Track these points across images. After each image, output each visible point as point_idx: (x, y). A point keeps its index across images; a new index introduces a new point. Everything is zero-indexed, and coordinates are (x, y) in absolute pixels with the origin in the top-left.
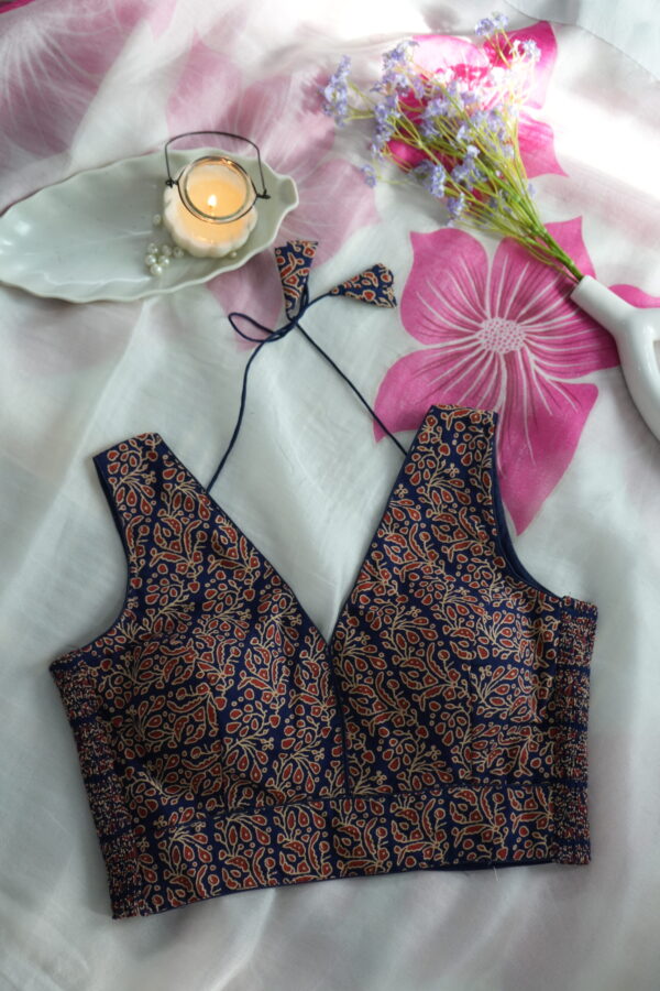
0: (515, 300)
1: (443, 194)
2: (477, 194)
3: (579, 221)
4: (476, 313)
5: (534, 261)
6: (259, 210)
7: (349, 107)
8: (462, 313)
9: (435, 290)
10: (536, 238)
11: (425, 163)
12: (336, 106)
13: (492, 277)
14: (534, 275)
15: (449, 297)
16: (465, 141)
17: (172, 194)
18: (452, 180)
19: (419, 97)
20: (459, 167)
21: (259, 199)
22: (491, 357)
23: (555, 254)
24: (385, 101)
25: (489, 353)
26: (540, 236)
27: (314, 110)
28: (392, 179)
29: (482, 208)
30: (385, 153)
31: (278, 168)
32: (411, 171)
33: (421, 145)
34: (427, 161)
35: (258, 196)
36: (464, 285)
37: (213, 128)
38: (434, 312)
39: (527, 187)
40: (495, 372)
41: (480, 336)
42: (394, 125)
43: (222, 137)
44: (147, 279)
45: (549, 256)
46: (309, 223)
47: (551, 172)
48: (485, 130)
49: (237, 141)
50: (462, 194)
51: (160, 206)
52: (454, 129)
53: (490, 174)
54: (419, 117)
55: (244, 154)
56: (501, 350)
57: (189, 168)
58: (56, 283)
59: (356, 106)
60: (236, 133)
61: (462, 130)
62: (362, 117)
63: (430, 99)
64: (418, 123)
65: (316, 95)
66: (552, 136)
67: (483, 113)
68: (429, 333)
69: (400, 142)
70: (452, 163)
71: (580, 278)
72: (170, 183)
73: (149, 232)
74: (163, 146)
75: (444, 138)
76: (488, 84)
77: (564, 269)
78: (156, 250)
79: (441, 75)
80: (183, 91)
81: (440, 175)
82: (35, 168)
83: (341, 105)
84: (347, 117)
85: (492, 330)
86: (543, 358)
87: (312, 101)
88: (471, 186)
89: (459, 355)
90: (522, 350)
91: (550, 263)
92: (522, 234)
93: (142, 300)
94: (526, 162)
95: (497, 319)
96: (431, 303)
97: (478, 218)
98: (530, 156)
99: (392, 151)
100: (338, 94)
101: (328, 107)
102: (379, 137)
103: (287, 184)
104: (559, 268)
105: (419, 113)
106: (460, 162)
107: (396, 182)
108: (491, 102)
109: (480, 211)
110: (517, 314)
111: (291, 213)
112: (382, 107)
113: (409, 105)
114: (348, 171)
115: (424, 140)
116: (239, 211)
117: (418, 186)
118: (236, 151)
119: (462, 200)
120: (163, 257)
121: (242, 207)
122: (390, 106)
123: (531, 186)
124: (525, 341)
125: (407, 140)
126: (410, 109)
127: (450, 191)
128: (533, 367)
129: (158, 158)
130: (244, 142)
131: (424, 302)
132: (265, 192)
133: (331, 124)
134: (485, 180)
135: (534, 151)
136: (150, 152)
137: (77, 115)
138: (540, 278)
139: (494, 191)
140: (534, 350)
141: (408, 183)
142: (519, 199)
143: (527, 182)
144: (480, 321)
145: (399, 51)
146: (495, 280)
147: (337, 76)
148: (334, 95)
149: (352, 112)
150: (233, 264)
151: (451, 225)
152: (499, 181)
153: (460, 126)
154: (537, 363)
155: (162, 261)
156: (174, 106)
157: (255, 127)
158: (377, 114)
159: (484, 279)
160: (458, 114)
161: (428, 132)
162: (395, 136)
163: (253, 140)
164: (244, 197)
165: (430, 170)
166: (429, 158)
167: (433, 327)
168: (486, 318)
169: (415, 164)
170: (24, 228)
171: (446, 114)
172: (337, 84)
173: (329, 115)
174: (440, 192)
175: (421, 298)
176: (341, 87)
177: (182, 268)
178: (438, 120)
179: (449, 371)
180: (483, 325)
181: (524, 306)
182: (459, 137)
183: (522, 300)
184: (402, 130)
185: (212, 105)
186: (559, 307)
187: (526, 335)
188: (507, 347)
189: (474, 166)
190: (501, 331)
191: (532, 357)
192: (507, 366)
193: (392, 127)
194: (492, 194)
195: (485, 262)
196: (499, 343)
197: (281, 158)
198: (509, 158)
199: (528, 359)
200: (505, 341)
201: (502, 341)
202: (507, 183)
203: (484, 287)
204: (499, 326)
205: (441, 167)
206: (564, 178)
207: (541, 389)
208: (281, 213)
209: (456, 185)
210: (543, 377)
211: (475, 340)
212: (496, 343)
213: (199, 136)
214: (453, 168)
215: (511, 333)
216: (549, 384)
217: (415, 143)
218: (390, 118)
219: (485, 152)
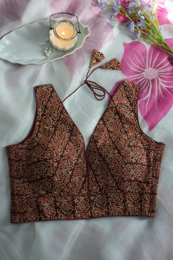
0: (155, 62)
1: (134, 31)
2: (144, 30)
4: (143, 66)
5: (161, 51)
6: (78, 36)
7: (105, 5)
8: (139, 66)
9: (131, 60)
10: (162, 44)
11: (128, 21)
12: (101, 5)
13: (148, 56)
14: (161, 55)
15: (135, 62)
16: (141, 14)
17: (52, 32)
18: (136, 26)
19: (127, 1)
20: (139, 22)
21: (78, 33)
22: (147, 80)
23: (168, 49)
24: (116, 3)
25: (147, 79)
26: (163, 43)
27: (95, 6)
28: (118, 26)
29: (146, 35)
30: (116, 19)
31: (84, 23)
32: (124, 24)
33: (127, 16)
34: (129, 21)
35: (77, 32)
36: (140, 58)
37: (64, 12)
38: (130, 66)
39: (159, 28)
40: (148, 85)
41: (144, 74)
43: (67, 14)
44: (45, 57)
45: (166, 49)
46: (93, 40)
47: (167, 23)
48: (147, 11)
49: (72, 16)
50: (140, 31)
51: (48, 35)
52: (137, 11)
53: (148, 24)
54: (127, 7)
55: (73, 19)
56: (150, 78)
57: (57, 24)
58: (17, 59)
59: (108, 4)
60: (71, 13)
61: (140, 11)
62: (109, 8)
63: (130, 2)
64: (126, 9)
65: (95, 1)
66: (167, 13)
67: (146, 6)
68: (129, 73)
69: (121, 15)
70: (137, 21)
72: (51, 29)
73: (45, 43)
74: (49, 17)
75: (134, 13)
77: (170, 53)
78: (47, 48)
81: (133, 25)
82: (11, 24)
83: (103, 4)
84: (105, 8)
85: (148, 72)
86: (164, 80)
87: (94, 3)
88: (142, 27)
90: (157, 78)
91: (166, 51)
92: (158, 43)
93: (43, 64)
94: (159, 21)
95: (150, 68)
96: (129, 64)
97: (144, 38)
98: (160, 19)
99: (119, 18)
101: (99, 5)
102: (114, 14)
103: (86, 28)
105: (127, 6)
106: (139, 21)
107: (120, 27)
108: (149, 2)
109: (145, 36)
111: (88, 37)
112: (115, 5)
113: (123, 4)
114: (105, 24)
115: (128, 14)
116: (72, 37)
117: (126, 28)
118: (71, 18)
119: (139, 33)
120: (49, 51)
121: (73, 36)
122: (118, 4)
123: (160, 28)
124: (158, 75)
125: (122, 14)
126: (124, 5)
127: (136, 30)
128: (160, 83)
129: (48, 21)
130: (74, 16)
131: (128, 63)
132: (80, 31)
133: (100, 10)
134: (146, 26)
135: (162, 17)
136: (45, 19)
137: (23, 8)
138: (163, 55)
139: (149, 30)
140: (161, 77)
141: (123, 27)
142: (157, 32)
143: (159, 27)
144: (144, 69)
146: (149, 56)
148: (101, 1)
149: (106, 6)
150: (71, 52)
151: (136, 40)
152: (151, 26)
153: (139, 10)
154: (162, 82)
155: (49, 52)
156: (52, 5)
157: (77, 11)
158: (114, 7)
159: (146, 56)
160: (138, 6)
161: (129, 12)
162: (119, 13)
163: (76, 15)
164: (73, 33)
165: (130, 23)
166: (129, 20)
167: (130, 71)
168: (146, 68)
169: (125, 22)
170: (7, 42)
171: (135, 6)
173: (99, 7)
174: (133, 30)
177: (55, 53)
178: (132, 8)
180: (146, 70)
181: (158, 64)
182: (139, 13)
183: (157, 63)
184: (121, 11)
185: (64, 5)
186: (168, 65)
187: (158, 73)
188: (152, 77)
189: (143, 22)
190: (151, 72)
191: (160, 80)
192: (152, 83)
193: (118, 11)
194: (149, 31)
195: (146, 51)
196: (150, 76)
197: (85, 20)
198: (154, 20)
199: (159, 80)
200: (152, 75)
201: (151, 75)
202: (153, 27)
203: (146, 58)
204: (150, 70)
205: (133, 22)
206: (171, 25)
207: (161, 91)
208: (84, 37)
209: (138, 28)
210: (163, 87)
211: (143, 75)
212: (149, 76)
213: (60, 14)
214: (137, 23)
215: (154, 73)
216: (164, 89)
217: (125, 15)
218: (118, 8)
219: (146, 17)
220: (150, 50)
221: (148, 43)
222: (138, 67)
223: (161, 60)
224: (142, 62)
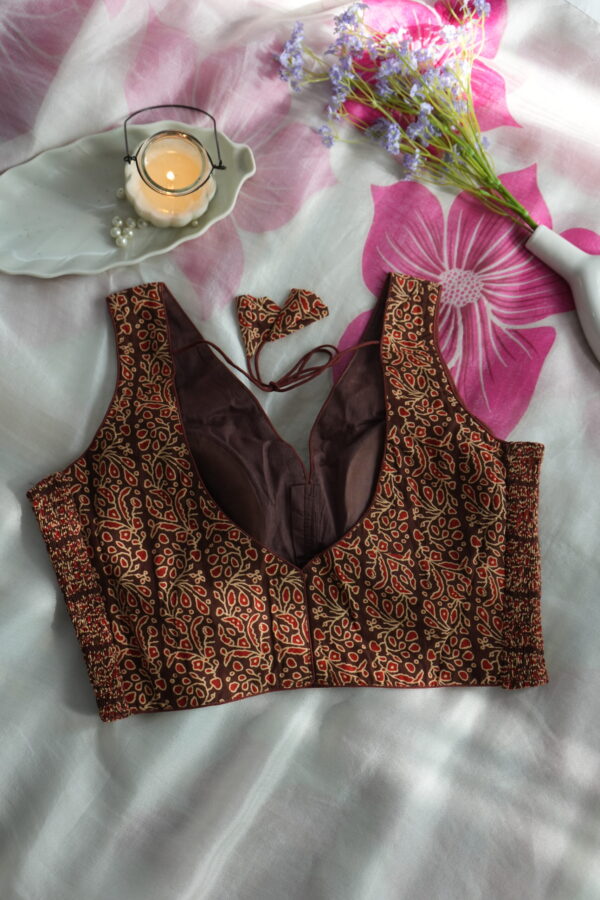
0: (471, 251)
1: (398, 151)
2: (432, 150)
3: (534, 169)
4: (434, 265)
5: (489, 212)
6: (216, 178)
7: (306, 71)
8: (420, 266)
9: (394, 246)
10: (493, 191)
11: (381, 121)
12: (291, 71)
13: (448, 230)
14: (489, 227)
15: (408, 251)
16: (419, 98)
17: (131, 169)
18: (407, 137)
19: (373, 58)
20: (414, 124)
21: (216, 170)
22: (449, 311)
23: (509, 205)
24: (340, 63)
25: (447, 306)
26: (495, 189)
27: (270, 75)
28: (349, 139)
29: (438, 163)
30: (341, 114)
31: (236, 137)
32: (367, 130)
33: (375, 104)
34: (383, 119)
35: (214, 167)
36: (422, 238)
37: (171, 102)
38: (393, 267)
39: (481, 140)
40: (452, 328)
42: (349, 86)
43: (181, 110)
44: (113, 251)
45: (503, 207)
46: (268, 187)
47: (504, 124)
48: (438, 88)
49: (196, 113)
50: (418, 150)
51: (122, 180)
52: (408, 87)
53: (445, 129)
54: (374, 77)
55: (201, 126)
56: (458, 303)
57: (146, 142)
58: (25, 260)
59: (313, 70)
60: (194, 106)
61: (415, 88)
62: (318, 80)
63: (384, 59)
64: (373, 84)
65: (272, 61)
66: (504, 87)
67: (435, 70)
69: (356, 102)
70: (407, 120)
71: (534, 227)
72: (128, 159)
73: (113, 206)
74: (122, 123)
75: (399, 95)
76: (440, 42)
77: (518, 220)
78: (121, 222)
79: (394, 35)
80: (141, 67)
81: (395, 133)
83: (296, 70)
84: (303, 80)
85: (450, 282)
86: (500, 306)
87: (268, 68)
88: (424, 140)
90: (480, 301)
91: (505, 214)
92: (477, 186)
94: (479, 115)
95: (455, 270)
96: (389, 259)
97: (435, 174)
98: (484, 110)
99: (349, 111)
100: (293, 59)
101: (284, 72)
102: (334, 98)
103: (244, 154)
104: (512, 218)
105: (372, 74)
106: (415, 119)
107: (355, 141)
108: (442, 59)
109: (436, 166)
110: (475, 263)
111: (250, 180)
112: (336, 69)
113: (364, 66)
114: (307, 132)
115: (379, 99)
116: (196, 182)
117: (374, 144)
118: (194, 120)
119: (417, 156)
120: (127, 229)
121: (200, 178)
122: (345, 68)
123: (485, 139)
124: (482, 292)
125: (361, 100)
126: (364, 69)
127: (406, 147)
128: (491, 317)
129: (117, 134)
130: (202, 114)
131: (383, 257)
132: (221, 163)
133: (287, 88)
134: (438, 135)
135: (489, 104)
136: (111, 128)
137: (37, 96)
138: (496, 227)
139: (448, 146)
140: (491, 299)
141: (365, 141)
142: (473, 153)
143: (482, 135)
144: (438, 273)
145: (349, 14)
146: (452, 231)
147: (292, 43)
148: (290, 60)
149: (309, 76)
150: (197, 232)
151: (408, 179)
152: (452, 136)
153: (412, 84)
154: (494, 313)
155: (128, 233)
156: (132, 82)
157: (212, 97)
158: (332, 76)
159: (440, 231)
160: (410, 72)
161: (382, 91)
162: (350, 96)
163: (210, 112)
164: (201, 168)
165: (385, 128)
166: (386, 117)
168: (444, 270)
169: (370, 126)
171: (400, 73)
172: (291, 50)
173: (286, 80)
174: (395, 149)
175: (381, 254)
176: (296, 53)
177: (147, 236)
178: (392, 78)
180: (442, 278)
181: (481, 254)
182: (412, 95)
183: (478, 251)
184: (357, 91)
185: (169, 79)
186: (512, 258)
187: (483, 284)
188: (465, 300)
189: (428, 122)
190: (459, 283)
191: (489, 307)
192: (463, 320)
193: (347, 89)
194: (448, 150)
195: (441, 215)
196: (457, 296)
197: (238, 127)
198: (463, 113)
199: (485, 309)
200: (463, 293)
201: (459, 293)
202: (461, 137)
203: (442, 238)
204: (457, 277)
205: (396, 124)
206: (517, 129)
207: (496, 343)
208: (237, 185)
209: (411, 142)
210: (499, 328)
212: (454, 296)
213: (158, 110)
214: (407, 125)
215: (468, 283)
216: (505, 335)
217: (370, 103)
218: (345, 80)
219: (438, 108)
220: (453, 213)
221: (447, 190)
222: (417, 267)
223: (489, 242)
224: (428, 251)
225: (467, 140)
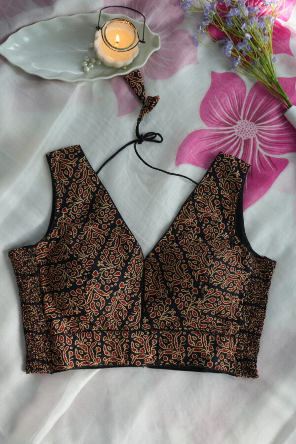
0: (256, 113)
1: (230, 55)
2: (247, 58)
3: (295, 79)
4: (236, 116)
5: (269, 95)
6: (140, 47)
7: (192, 5)
8: (229, 115)
9: (218, 102)
10: (273, 83)
11: (224, 39)
12: (185, 4)
13: (246, 101)
14: (268, 102)
15: (224, 106)
16: (246, 31)
17: (98, 34)
18: (236, 49)
19: (227, 6)
20: (240, 43)
21: (140, 43)
22: (238, 140)
23: (280, 92)
24: (210, 5)
25: (238, 137)
26: (275, 83)
27: (175, 5)
28: (208, 44)
29: (249, 65)
30: (206, 31)
31: (153, 29)
32: (217, 42)
33: (223, 29)
34: (226, 38)
35: (140, 41)
36: (233, 103)
37: (125, 6)
38: (215, 111)
40: (238, 149)
41: (236, 128)
42: (212, 17)
43: (130, 11)
44: (82, 73)
45: (277, 93)
46: (164, 58)
47: (286, 53)
48: (256, 28)
49: (137, 14)
50: (240, 57)
51: (93, 38)
52: (241, 24)
53: (255, 49)
54: (226, 16)
55: (138, 21)
56: (244, 137)
57: (108, 22)
58: (38, 68)
59: (196, 6)
61: (244, 25)
62: (197, 11)
63: (232, 8)
64: (224, 18)
66: (290, 35)
68: (212, 121)
69: (214, 27)
70: (237, 40)
71: (290, 106)
72: (98, 28)
73: (86, 51)
74: (99, 11)
75: (236, 28)
77: (283, 101)
78: (88, 60)
81: (230, 46)
82: (37, 11)
83: (187, 4)
84: (190, 10)
85: (242, 126)
86: (265, 144)
88: (244, 52)
89: (223, 135)
90: (254, 139)
91: (277, 97)
92: (266, 81)
93: (77, 82)
94: (274, 46)
95: (246, 120)
96: (215, 107)
97: (246, 70)
98: (277, 43)
99: (210, 31)
101: (182, 4)
102: (204, 22)
103: (156, 38)
104: (281, 100)
105: (226, 14)
106: (242, 41)
109: (247, 66)
110: (257, 119)
111: (156, 52)
112: (207, 8)
113: (221, 9)
114: (186, 36)
115: (226, 27)
116: (131, 45)
117: (219, 49)
118: (135, 18)
119: (239, 59)
122: (212, 8)
123: (274, 58)
124: (256, 134)
125: (217, 26)
126: (222, 11)
127: (234, 54)
128: (258, 147)
129: (96, 15)
130: (140, 14)
131: (212, 106)
132: (143, 39)
133: (181, 12)
134: (252, 51)
135: (280, 41)
136: (93, 12)
138: (272, 103)
139: (256, 58)
140: (260, 139)
141: (215, 47)
142: (267, 63)
143: (273, 56)
144: (237, 121)
146: (248, 102)
149: (193, 8)
150: (124, 72)
151: (232, 71)
152: (259, 53)
153: (244, 23)
154: (260, 146)
155: (90, 65)
157: (146, 8)
158: (205, 11)
159: (242, 101)
160: (244, 17)
161: (228, 24)
162: (212, 23)
163: (144, 14)
164: (133, 40)
165: (226, 42)
166: (227, 36)
167: (214, 119)
168: (240, 119)
169: (219, 39)
170: (26, 39)
171: (239, 16)
173: (181, 8)
174: (229, 53)
175: (211, 104)
177: (99, 71)
178: (234, 17)
179: (217, 142)
180: (239, 123)
181: (260, 116)
182: (242, 28)
183: (259, 113)
184: (216, 21)
186: (276, 121)
187: (258, 131)
188: (247, 136)
189: (248, 44)
190: (246, 127)
191: (258, 143)
192: (244, 146)
193: (211, 19)
194: (254, 59)
196: (244, 133)
197: (156, 25)
198: (266, 43)
199: (256, 143)
200: (247, 133)
202: (263, 54)
203: (242, 104)
204: (246, 124)
205: (232, 41)
206: (291, 57)
207: (258, 161)
208: (151, 51)
209: (237, 52)
210: (261, 154)
211: (233, 129)
212: (242, 133)
213: (118, 8)
214: (237, 43)
215: (251, 129)
216: (263, 158)
217: (221, 28)
218: (211, 14)
219: (254, 37)
220: (252, 91)
221: (251, 80)
222: (227, 115)
223: (266, 110)
224: (234, 109)
225: (265, 56)
